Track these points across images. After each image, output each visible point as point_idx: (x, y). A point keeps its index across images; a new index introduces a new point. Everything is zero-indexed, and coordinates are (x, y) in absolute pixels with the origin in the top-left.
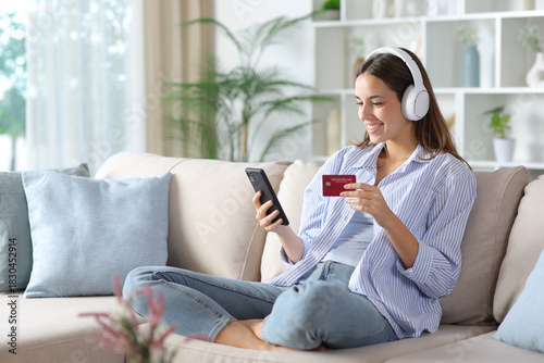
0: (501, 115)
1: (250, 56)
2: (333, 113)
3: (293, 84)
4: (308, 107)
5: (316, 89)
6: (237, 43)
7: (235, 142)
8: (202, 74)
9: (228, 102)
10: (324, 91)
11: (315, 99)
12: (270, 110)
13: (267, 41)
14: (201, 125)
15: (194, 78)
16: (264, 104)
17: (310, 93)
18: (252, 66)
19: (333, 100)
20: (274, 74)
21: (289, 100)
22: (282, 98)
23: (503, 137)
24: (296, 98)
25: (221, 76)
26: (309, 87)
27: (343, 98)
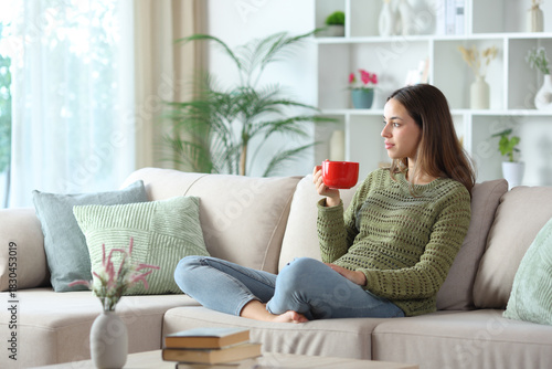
0: (510, 137)
1: (249, 74)
2: (337, 134)
3: (295, 104)
4: (310, 128)
5: (318, 109)
6: (237, 60)
7: (234, 163)
8: (195, 92)
9: (225, 122)
10: (327, 112)
11: (318, 120)
12: (271, 131)
13: (268, 59)
14: (193, 145)
15: (187, 97)
16: (265, 124)
17: (312, 113)
18: (252, 85)
19: (337, 121)
20: (275, 93)
21: (290, 121)
22: (284, 118)
23: (511, 161)
24: (298, 119)
25: (217, 94)
26: (311, 107)
27: (347, 119)
